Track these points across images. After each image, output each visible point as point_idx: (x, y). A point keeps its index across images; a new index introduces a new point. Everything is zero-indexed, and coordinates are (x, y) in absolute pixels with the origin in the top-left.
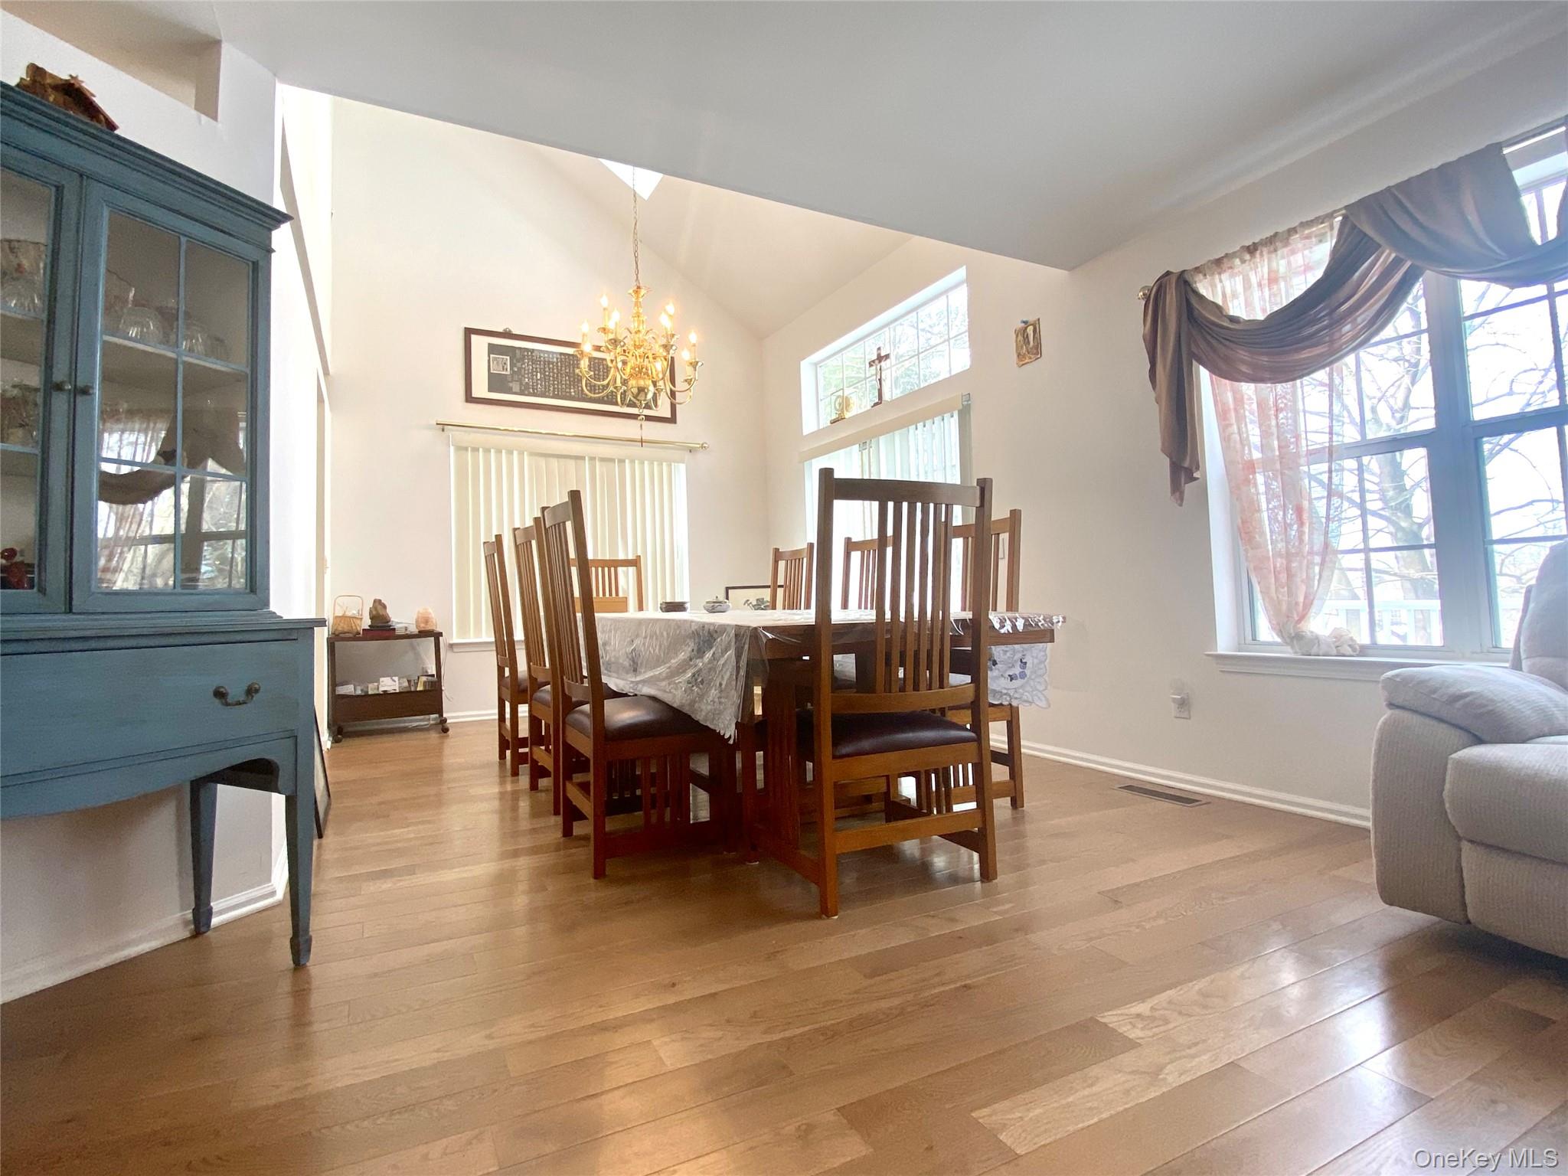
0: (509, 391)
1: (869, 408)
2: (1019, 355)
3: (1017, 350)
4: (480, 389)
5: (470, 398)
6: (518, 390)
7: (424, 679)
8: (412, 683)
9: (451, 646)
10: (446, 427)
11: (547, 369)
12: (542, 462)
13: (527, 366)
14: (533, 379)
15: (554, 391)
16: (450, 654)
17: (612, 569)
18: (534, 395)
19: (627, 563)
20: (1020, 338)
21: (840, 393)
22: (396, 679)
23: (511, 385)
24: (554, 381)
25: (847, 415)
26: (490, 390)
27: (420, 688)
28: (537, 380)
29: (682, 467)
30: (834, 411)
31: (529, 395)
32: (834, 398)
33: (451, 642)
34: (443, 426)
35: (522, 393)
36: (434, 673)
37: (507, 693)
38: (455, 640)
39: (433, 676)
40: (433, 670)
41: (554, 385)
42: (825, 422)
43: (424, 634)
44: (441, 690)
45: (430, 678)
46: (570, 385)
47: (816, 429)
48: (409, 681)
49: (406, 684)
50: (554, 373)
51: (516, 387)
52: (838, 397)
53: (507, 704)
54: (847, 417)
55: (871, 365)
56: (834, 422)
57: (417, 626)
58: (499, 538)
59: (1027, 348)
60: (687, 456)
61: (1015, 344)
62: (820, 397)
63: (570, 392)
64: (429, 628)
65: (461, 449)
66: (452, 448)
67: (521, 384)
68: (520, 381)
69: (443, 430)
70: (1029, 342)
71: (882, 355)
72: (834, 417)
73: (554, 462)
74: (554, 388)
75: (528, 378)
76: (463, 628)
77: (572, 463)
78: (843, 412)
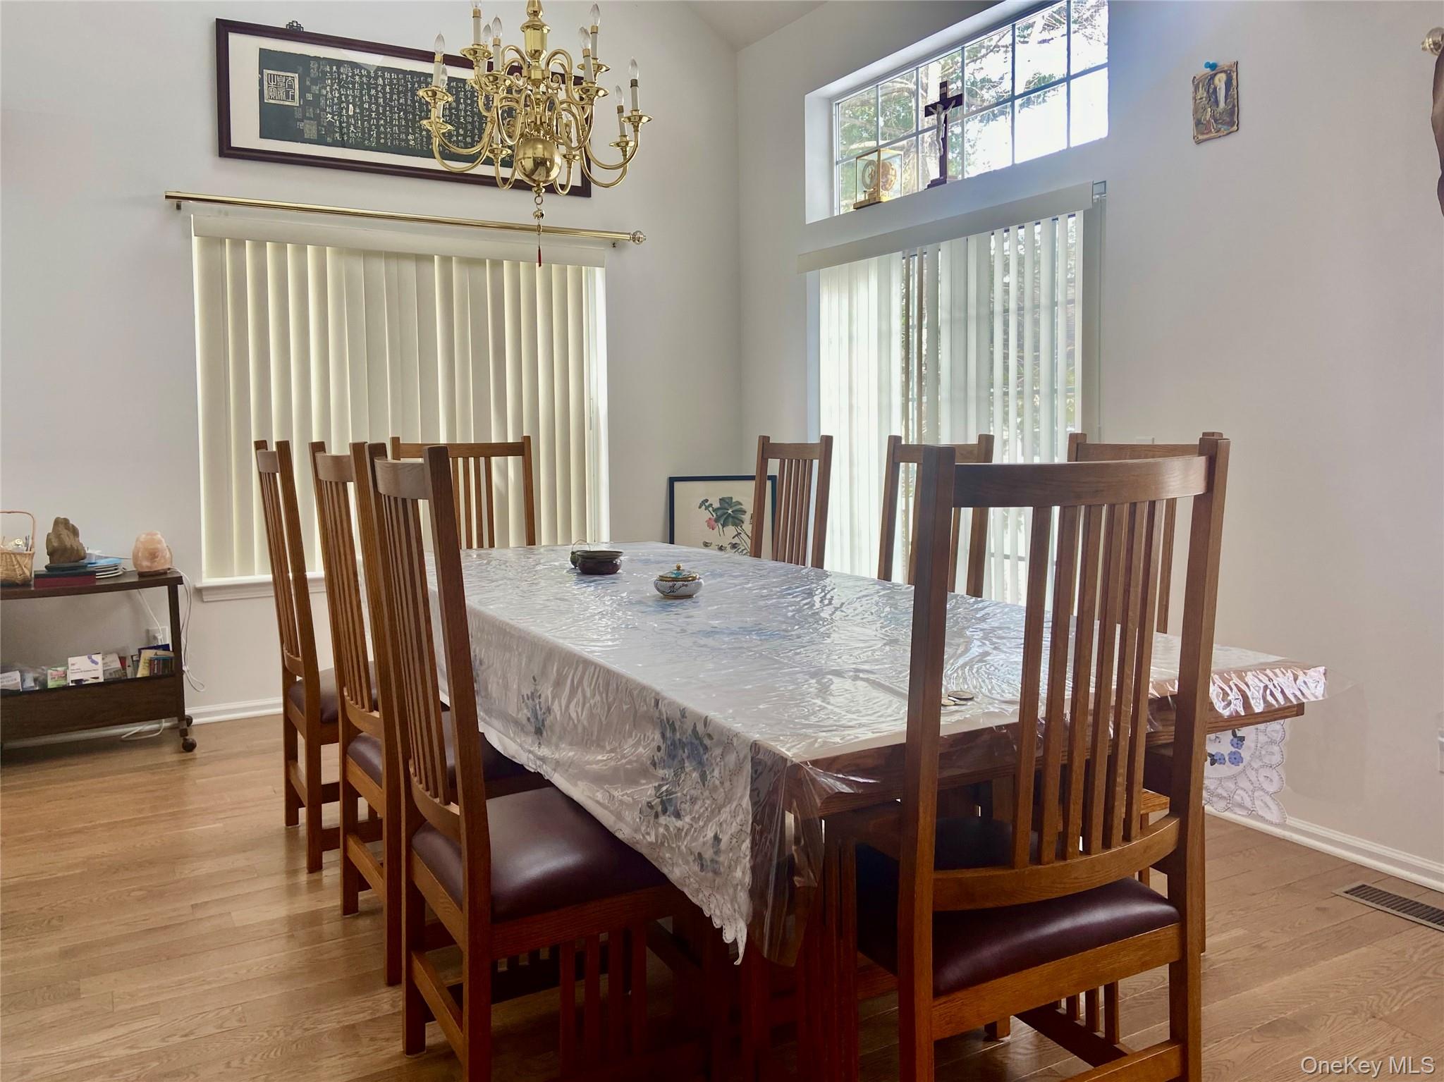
0: (298, 137)
1: (922, 187)
2: (1198, 123)
3: (1195, 111)
4: (246, 132)
5: (226, 149)
6: (314, 136)
7: (148, 654)
8: (129, 662)
9: (199, 592)
10: (184, 203)
11: (366, 98)
12: (358, 267)
13: (330, 91)
14: (340, 115)
15: (378, 138)
16: (198, 607)
17: (482, 460)
18: (343, 144)
19: (505, 450)
20: (1202, 93)
21: (874, 157)
22: (98, 658)
23: (302, 125)
24: (378, 119)
25: (886, 197)
26: (263, 135)
27: (142, 672)
28: (348, 117)
29: (599, 273)
30: (861, 188)
31: (334, 144)
32: (861, 164)
33: (199, 585)
34: (178, 201)
35: (320, 141)
36: (169, 641)
37: (301, 720)
38: (207, 581)
39: (166, 647)
40: (165, 637)
41: (378, 126)
42: (844, 206)
43: (150, 579)
44: (182, 672)
45: (161, 652)
46: (407, 126)
47: (827, 217)
48: (122, 660)
49: (117, 665)
50: (378, 105)
51: (310, 129)
52: (870, 163)
53: (301, 741)
54: (884, 199)
55: (928, 113)
56: (859, 207)
57: (135, 565)
58: (284, 447)
59: (1213, 111)
60: (608, 253)
61: (1191, 102)
62: (836, 156)
63: (407, 141)
64: (159, 566)
65: (212, 241)
66: (195, 240)
67: (319, 124)
68: (317, 118)
69: (179, 207)
70: (1217, 103)
71: (950, 95)
72: (861, 197)
73: (380, 266)
74: (379, 133)
75: (332, 113)
76: (221, 558)
77: (410, 269)
78: (878, 192)
